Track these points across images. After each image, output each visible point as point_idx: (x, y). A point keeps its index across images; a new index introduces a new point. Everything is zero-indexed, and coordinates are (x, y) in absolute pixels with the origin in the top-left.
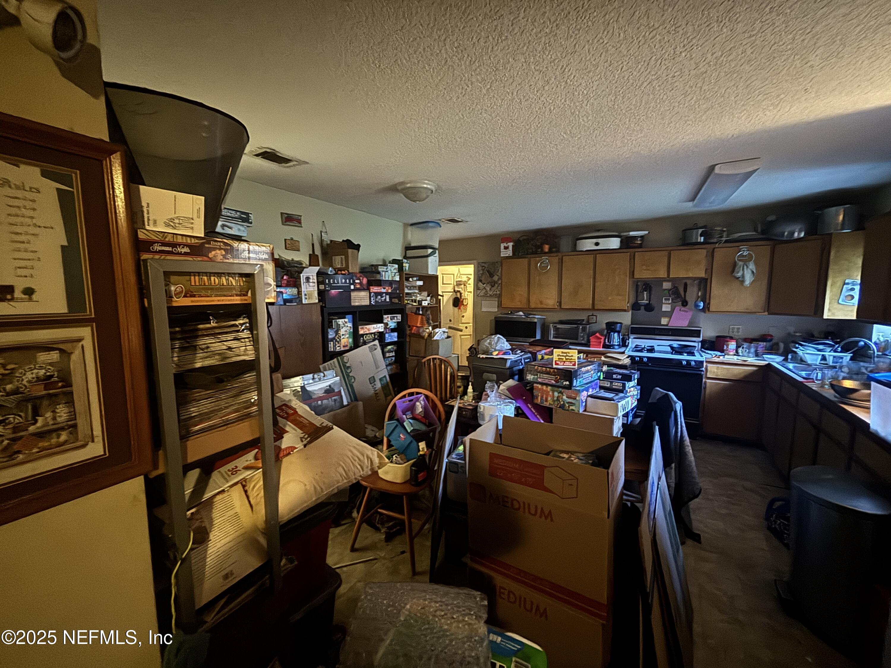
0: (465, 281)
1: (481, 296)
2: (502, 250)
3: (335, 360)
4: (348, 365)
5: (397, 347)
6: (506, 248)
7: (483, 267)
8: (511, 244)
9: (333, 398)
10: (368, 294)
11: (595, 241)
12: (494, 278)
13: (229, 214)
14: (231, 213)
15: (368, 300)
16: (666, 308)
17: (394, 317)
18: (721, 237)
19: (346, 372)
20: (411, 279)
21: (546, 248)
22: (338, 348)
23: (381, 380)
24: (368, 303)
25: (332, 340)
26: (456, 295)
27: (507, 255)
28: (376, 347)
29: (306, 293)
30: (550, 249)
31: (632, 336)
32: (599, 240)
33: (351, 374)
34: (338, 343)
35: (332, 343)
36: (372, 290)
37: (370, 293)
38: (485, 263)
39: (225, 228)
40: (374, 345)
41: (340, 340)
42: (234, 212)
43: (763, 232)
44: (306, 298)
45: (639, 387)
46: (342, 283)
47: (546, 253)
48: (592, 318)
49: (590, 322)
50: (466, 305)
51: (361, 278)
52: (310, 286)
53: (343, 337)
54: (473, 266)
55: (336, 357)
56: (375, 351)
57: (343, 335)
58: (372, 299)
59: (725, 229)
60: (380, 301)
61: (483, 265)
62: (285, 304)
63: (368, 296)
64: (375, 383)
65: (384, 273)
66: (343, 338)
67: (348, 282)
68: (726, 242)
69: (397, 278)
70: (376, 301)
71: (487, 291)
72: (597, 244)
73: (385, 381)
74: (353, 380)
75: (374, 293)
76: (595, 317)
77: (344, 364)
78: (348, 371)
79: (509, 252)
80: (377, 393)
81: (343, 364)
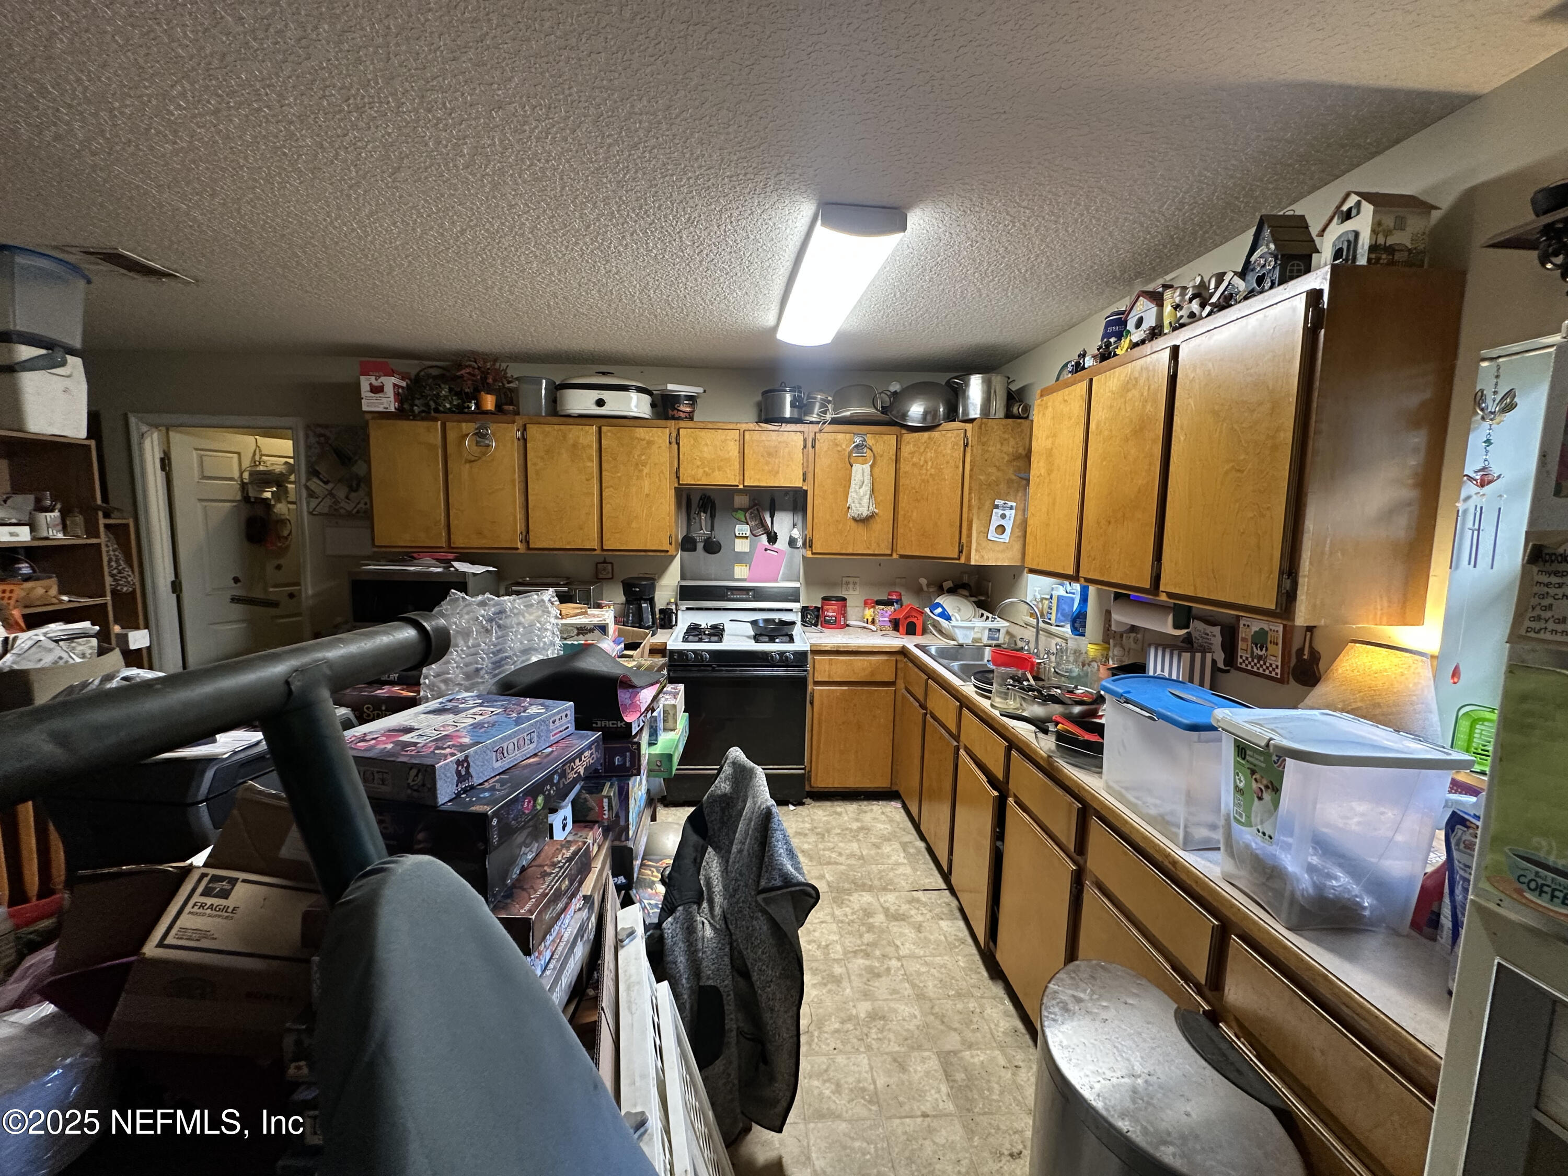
0: (281, 474)
1: (320, 514)
2: (363, 395)
6: (377, 390)
7: (321, 435)
8: (388, 381)
11: (595, 395)
12: (355, 469)
16: (741, 546)
18: (825, 412)
21: (489, 402)
26: (253, 509)
27: (381, 409)
30: (499, 407)
31: (684, 605)
32: (605, 395)
38: (326, 427)
43: (885, 410)
45: (687, 714)
47: (487, 412)
48: (605, 569)
49: (601, 576)
50: (286, 538)
59: (830, 398)
61: (319, 430)
68: (834, 421)
71: (336, 502)
72: (600, 403)
76: (610, 566)
79: (387, 402)
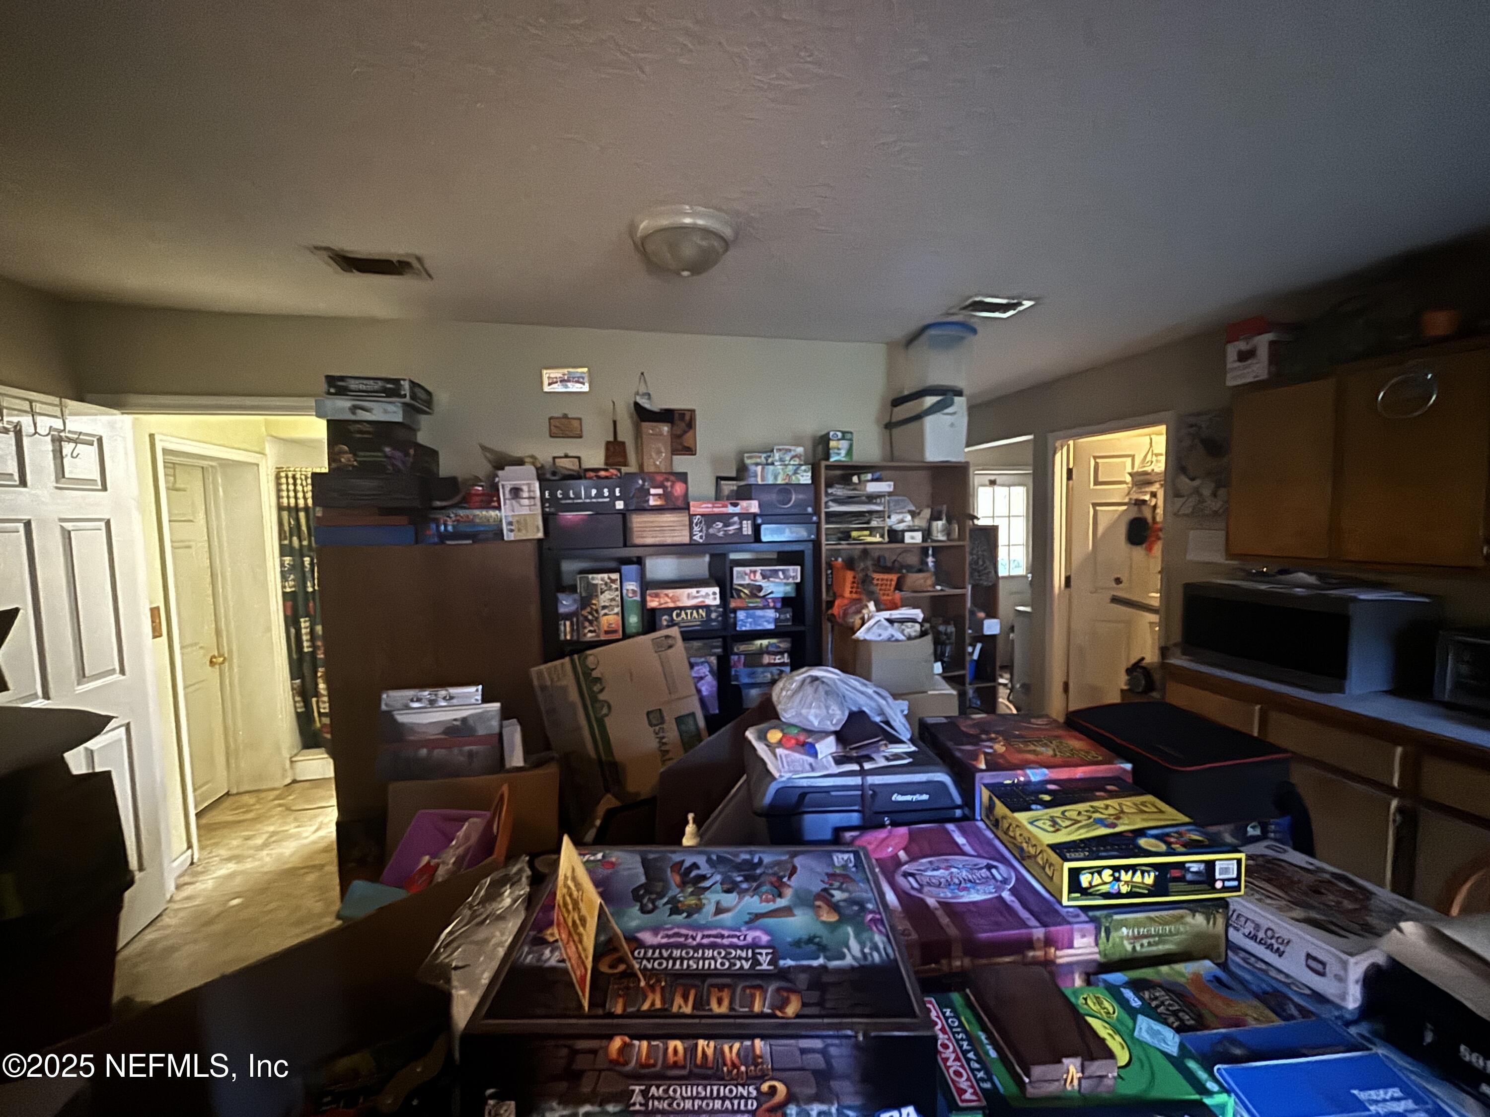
1: (1185, 516)
2: (1232, 368)
3: (567, 660)
4: (595, 674)
5: (793, 643)
6: (1245, 356)
7: (1191, 426)
8: (1263, 342)
9: (467, 748)
10: (687, 519)
12: (1227, 459)
13: (361, 387)
14: (366, 385)
15: (687, 533)
17: (777, 571)
19: (590, 689)
20: (855, 479)
21: (1443, 323)
22: (590, 635)
23: (679, 720)
24: (686, 540)
25: (568, 617)
26: (1140, 511)
27: (1249, 379)
28: (670, 641)
29: (510, 519)
33: (601, 697)
34: (591, 622)
35: (568, 623)
36: (693, 510)
37: (691, 517)
39: (359, 412)
40: (667, 637)
41: (597, 619)
42: (371, 382)
44: (512, 531)
46: (588, 496)
51: (669, 484)
52: (521, 506)
53: (606, 611)
54: (1163, 428)
55: (571, 654)
56: (670, 651)
57: (604, 607)
58: (696, 529)
60: (721, 534)
62: (442, 542)
63: (687, 523)
64: (665, 726)
65: (759, 468)
66: (606, 614)
67: (606, 493)
69: (805, 478)
70: (707, 535)
71: (1202, 501)
73: (692, 728)
74: (605, 711)
75: (702, 515)
77: (588, 672)
78: (596, 688)
79: (1261, 367)
80: (667, 752)
81: (584, 673)
